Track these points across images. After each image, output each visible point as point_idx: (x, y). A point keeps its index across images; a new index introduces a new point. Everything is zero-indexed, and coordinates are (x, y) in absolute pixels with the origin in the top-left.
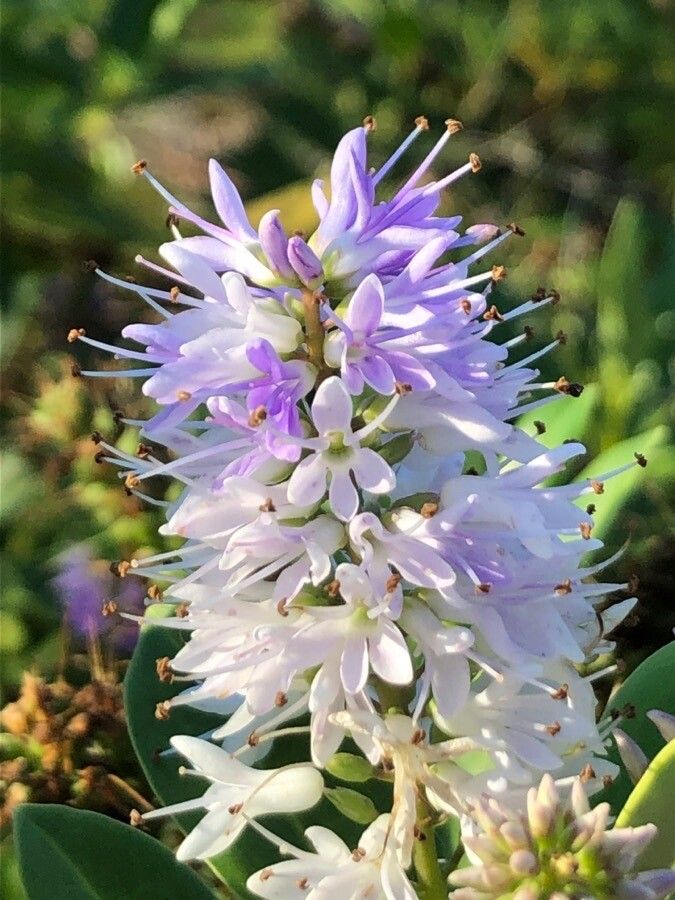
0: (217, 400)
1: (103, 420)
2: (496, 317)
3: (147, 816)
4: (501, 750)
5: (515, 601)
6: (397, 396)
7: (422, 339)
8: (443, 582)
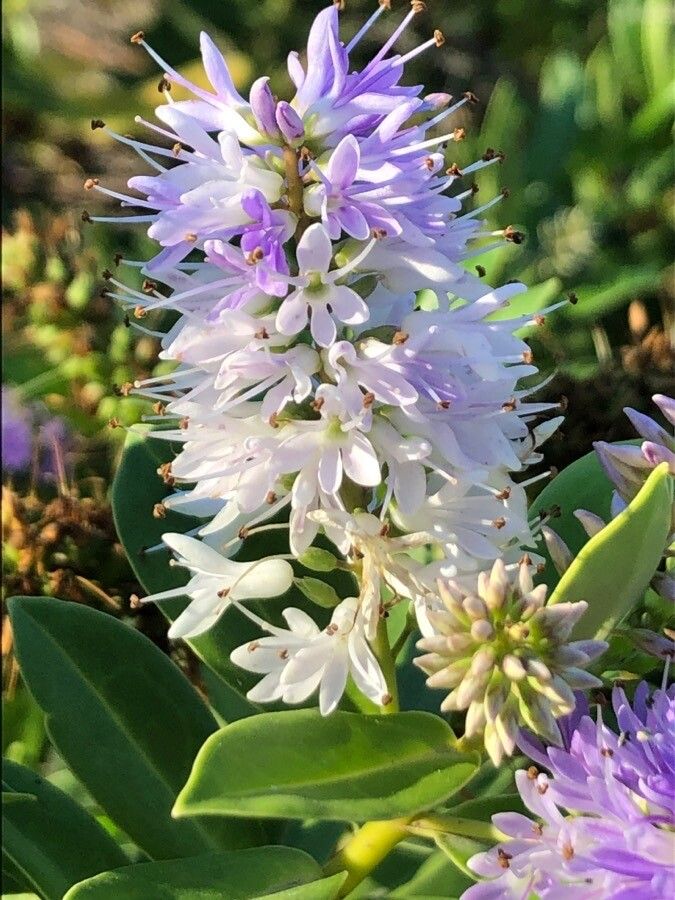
0: (213, 243)
1: (55, 269)
2: (456, 173)
3: (145, 600)
4: (452, 543)
5: (464, 417)
6: (374, 240)
7: (391, 192)
8: (406, 401)
